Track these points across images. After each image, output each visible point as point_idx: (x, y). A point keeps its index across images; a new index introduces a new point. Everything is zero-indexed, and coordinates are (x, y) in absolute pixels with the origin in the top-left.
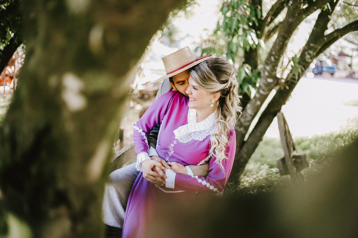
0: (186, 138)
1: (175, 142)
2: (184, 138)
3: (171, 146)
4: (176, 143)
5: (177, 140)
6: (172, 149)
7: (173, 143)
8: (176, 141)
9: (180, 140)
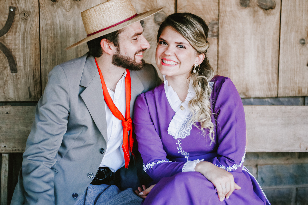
0: (185, 129)
1: (179, 143)
2: (183, 131)
3: (179, 151)
4: (181, 143)
5: (179, 139)
6: (184, 151)
7: (178, 145)
8: (179, 141)
9: (182, 137)
